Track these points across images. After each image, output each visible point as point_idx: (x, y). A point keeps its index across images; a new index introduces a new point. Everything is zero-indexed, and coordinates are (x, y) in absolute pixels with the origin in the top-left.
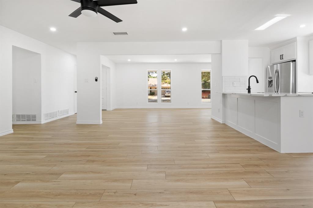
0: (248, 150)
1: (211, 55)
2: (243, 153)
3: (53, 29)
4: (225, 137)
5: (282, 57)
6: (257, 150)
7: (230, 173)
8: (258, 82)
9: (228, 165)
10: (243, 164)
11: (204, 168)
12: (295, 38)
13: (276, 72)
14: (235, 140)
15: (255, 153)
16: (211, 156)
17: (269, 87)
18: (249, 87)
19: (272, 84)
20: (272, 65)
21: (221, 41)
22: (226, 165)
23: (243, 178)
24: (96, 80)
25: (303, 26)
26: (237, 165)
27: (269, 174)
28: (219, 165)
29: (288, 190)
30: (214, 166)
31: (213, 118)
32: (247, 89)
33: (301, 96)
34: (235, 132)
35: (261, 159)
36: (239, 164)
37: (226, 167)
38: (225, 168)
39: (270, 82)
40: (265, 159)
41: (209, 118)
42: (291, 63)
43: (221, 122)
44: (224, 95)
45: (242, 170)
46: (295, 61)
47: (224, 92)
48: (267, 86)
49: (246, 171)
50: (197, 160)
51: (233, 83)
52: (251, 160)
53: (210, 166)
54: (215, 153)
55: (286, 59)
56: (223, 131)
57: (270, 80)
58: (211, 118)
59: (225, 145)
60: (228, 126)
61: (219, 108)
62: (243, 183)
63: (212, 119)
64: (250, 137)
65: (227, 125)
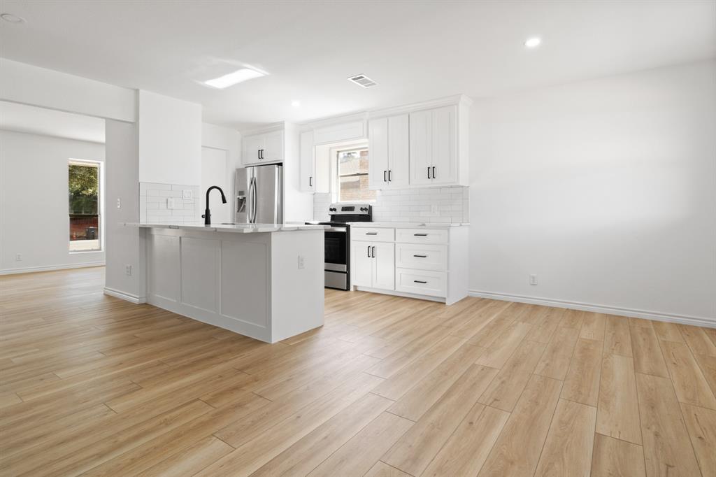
0: (212, 357)
2: (203, 369)
4: (151, 340)
5: (260, 154)
6: (230, 351)
7: (181, 436)
8: (224, 201)
9: (173, 414)
10: (206, 398)
11: (100, 456)
12: (282, 123)
13: (252, 183)
14: (178, 339)
15: (226, 361)
16: (120, 406)
17: (238, 211)
18: (207, 211)
19: (245, 206)
20: (244, 167)
21: (137, 91)
22: (167, 417)
23: (213, 435)
25: (296, 104)
26: (194, 404)
27: (262, 399)
28: (146, 427)
29: (299, 417)
30: (135, 432)
31: (111, 293)
32: (203, 217)
33: (301, 230)
34: (175, 321)
35: (241, 370)
36: (198, 399)
37: (167, 423)
38: (167, 425)
39: (241, 202)
40: (248, 367)
41: (99, 294)
42: (276, 168)
43: (136, 300)
44: (146, 232)
45: (207, 413)
46: (281, 164)
47: (143, 221)
48: (236, 209)
49: (216, 411)
50: (75, 438)
51: (167, 200)
52: (222, 381)
53: (122, 439)
54: (130, 392)
55: (268, 158)
56: (143, 323)
57: (241, 197)
58: (105, 294)
59: (156, 360)
60: (156, 307)
61: (129, 266)
62: (217, 445)
63: (108, 297)
64: (210, 325)
65: (152, 306)
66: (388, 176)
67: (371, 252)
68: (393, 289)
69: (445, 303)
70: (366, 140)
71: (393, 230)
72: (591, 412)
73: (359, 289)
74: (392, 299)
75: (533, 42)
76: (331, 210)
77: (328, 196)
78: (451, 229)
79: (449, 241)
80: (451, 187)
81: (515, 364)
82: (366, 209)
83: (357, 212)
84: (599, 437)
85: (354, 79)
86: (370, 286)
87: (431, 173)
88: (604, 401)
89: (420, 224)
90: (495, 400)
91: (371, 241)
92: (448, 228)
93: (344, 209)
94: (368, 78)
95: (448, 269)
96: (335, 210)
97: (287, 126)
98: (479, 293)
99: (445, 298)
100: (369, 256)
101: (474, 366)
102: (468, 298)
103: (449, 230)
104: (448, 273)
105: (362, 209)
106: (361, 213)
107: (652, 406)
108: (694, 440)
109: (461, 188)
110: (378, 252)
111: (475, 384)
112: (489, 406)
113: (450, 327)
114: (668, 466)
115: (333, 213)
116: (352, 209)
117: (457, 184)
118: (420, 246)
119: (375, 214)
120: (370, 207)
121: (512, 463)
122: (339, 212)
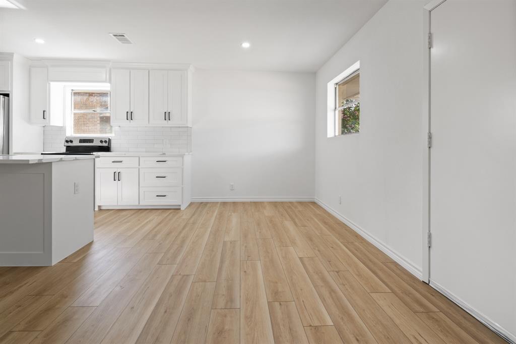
25: (40, 41)
42: (2, 98)
46: (7, 95)
66: (130, 116)
68: (138, 204)
69: (180, 209)
70: (109, 85)
71: (137, 158)
72: (291, 249)
73: (103, 208)
74: (137, 212)
75: (246, 45)
76: (67, 141)
77: (62, 129)
79: (183, 165)
80: (179, 127)
81: (246, 236)
82: (106, 142)
83: (96, 143)
84: (301, 259)
85: (114, 35)
86: (116, 204)
87: (167, 116)
88: (293, 243)
89: (161, 153)
90: (248, 257)
91: (117, 168)
92: (182, 156)
93: (82, 141)
94: (127, 38)
95: (182, 185)
96: (71, 141)
97: (15, 57)
99: (180, 205)
100: (115, 180)
101: (225, 243)
103: (183, 157)
104: (182, 188)
105: (101, 142)
106: (100, 144)
107: (311, 240)
108: (331, 249)
109: (186, 129)
110: (123, 176)
111: (232, 252)
112: (248, 260)
113: (194, 223)
114: (330, 261)
115: (70, 144)
116: (91, 141)
117: (186, 126)
118: (161, 170)
119: (113, 146)
120: (110, 140)
121: (276, 283)
122: (76, 143)
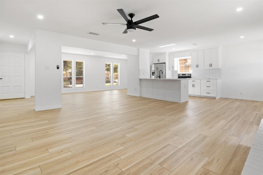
1: (127, 55)
3: (40, 17)
24: (58, 68)
44: (141, 80)
46: (165, 63)
66: (197, 66)
67: (193, 86)
68: (200, 95)
71: (200, 80)
76: (178, 75)
77: (177, 71)
78: (218, 80)
79: (217, 83)
82: (189, 75)
86: (193, 95)
87: (211, 65)
91: (194, 83)
92: (216, 79)
93: (183, 75)
95: (217, 90)
96: (180, 75)
97: (167, 53)
98: (224, 97)
99: (216, 97)
102: (221, 98)
106: (188, 76)
109: (219, 69)
110: (195, 86)
115: (179, 76)
116: (185, 75)
118: (208, 84)
119: (192, 76)
120: (191, 74)
122: (181, 75)
